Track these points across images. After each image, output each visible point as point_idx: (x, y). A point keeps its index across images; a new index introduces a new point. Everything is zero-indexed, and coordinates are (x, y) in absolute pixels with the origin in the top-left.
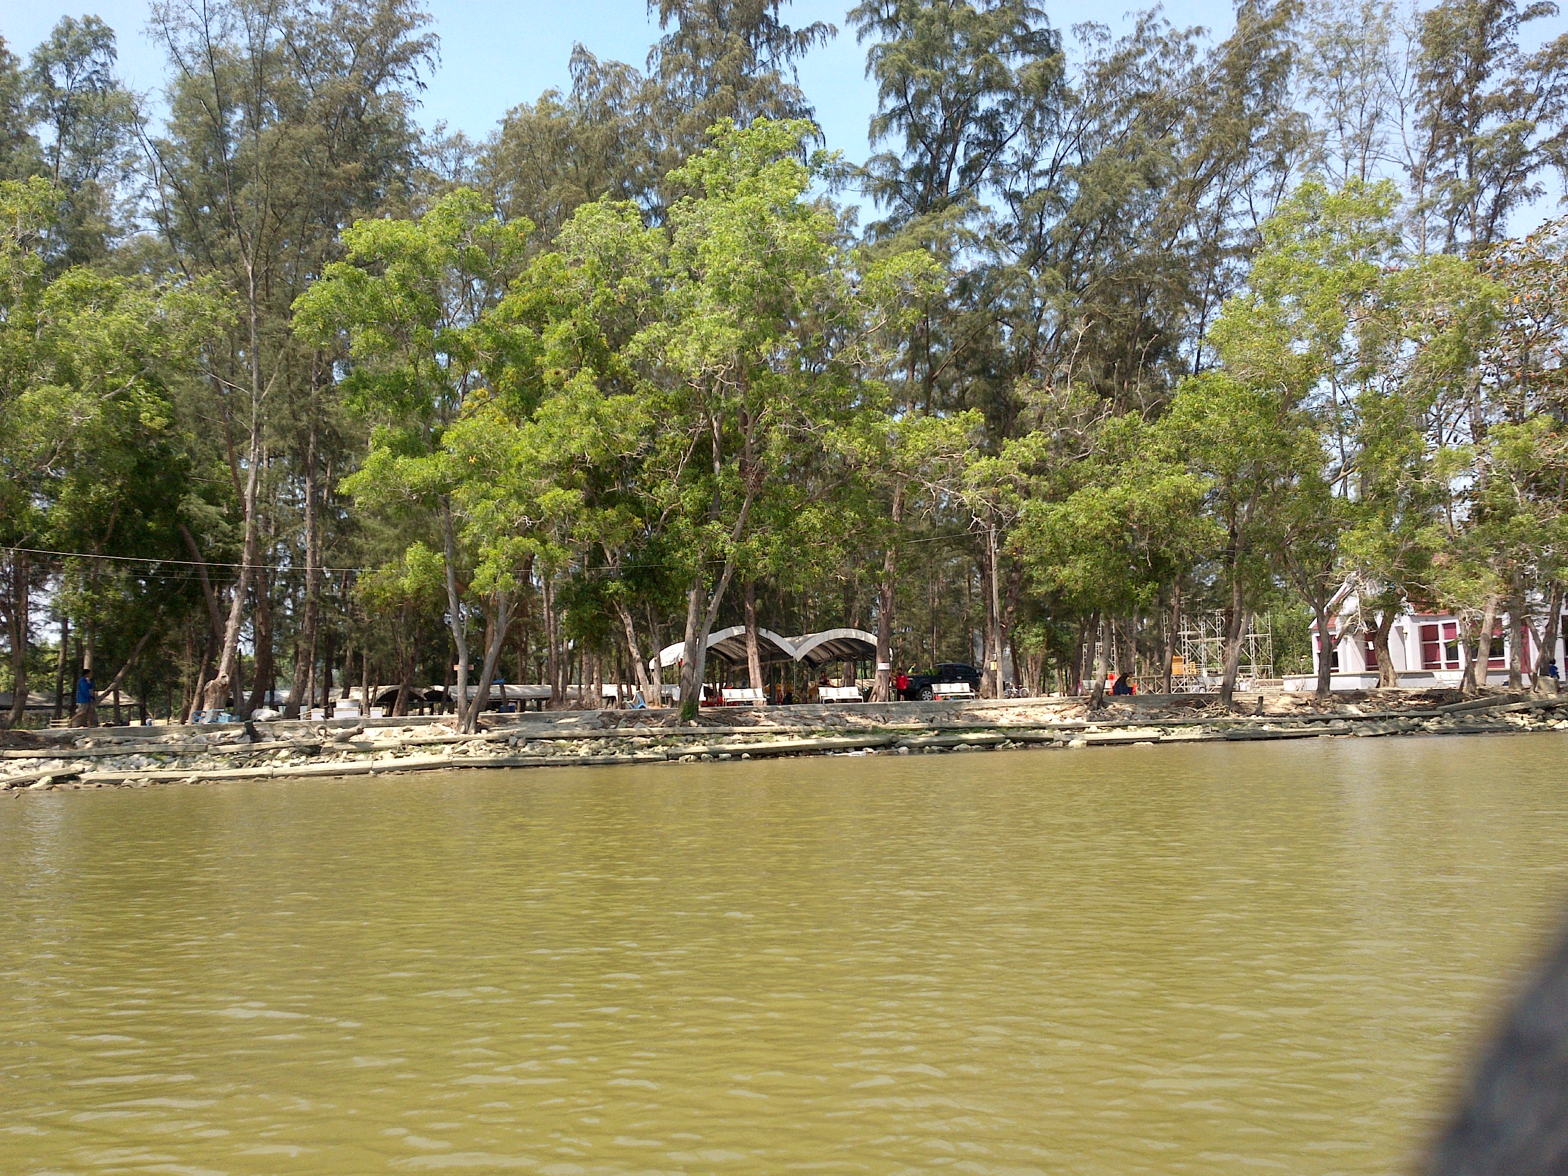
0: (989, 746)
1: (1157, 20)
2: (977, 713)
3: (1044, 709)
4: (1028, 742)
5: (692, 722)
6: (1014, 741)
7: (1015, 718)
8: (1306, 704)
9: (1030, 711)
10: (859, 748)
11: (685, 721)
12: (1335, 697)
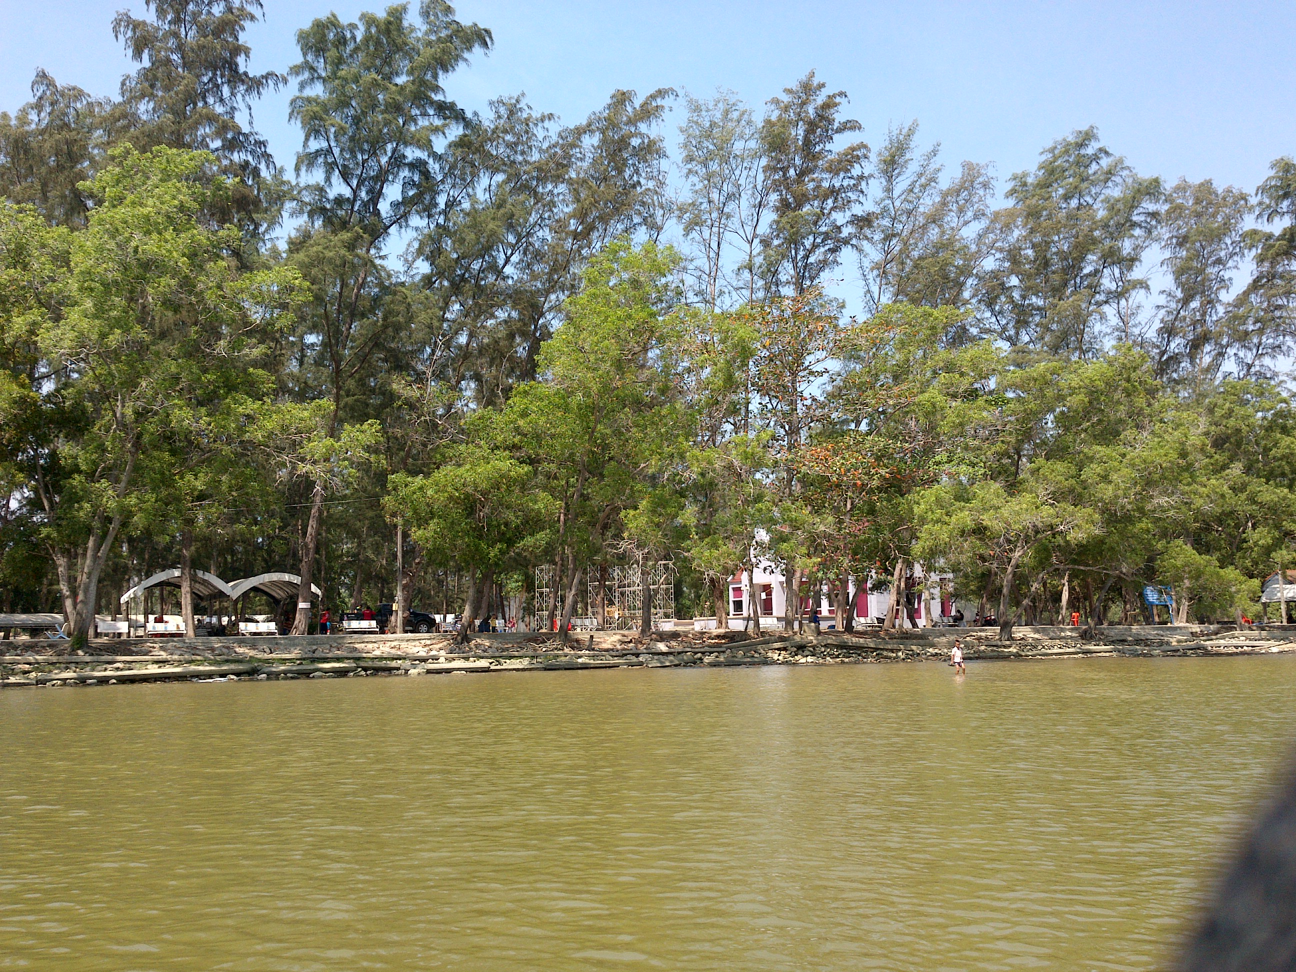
0: (342, 673)
1: (522, 105)
2: (357, 646)
3: (417, 643)
4: (377, 670)
5: (80, 652)
6: (365, 669)
7: (388, 650)
8: (631, 642)
9: (404, 645)
10: (223, 675)
11: (73, 652)
12: (654, 636)
